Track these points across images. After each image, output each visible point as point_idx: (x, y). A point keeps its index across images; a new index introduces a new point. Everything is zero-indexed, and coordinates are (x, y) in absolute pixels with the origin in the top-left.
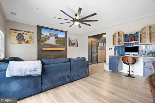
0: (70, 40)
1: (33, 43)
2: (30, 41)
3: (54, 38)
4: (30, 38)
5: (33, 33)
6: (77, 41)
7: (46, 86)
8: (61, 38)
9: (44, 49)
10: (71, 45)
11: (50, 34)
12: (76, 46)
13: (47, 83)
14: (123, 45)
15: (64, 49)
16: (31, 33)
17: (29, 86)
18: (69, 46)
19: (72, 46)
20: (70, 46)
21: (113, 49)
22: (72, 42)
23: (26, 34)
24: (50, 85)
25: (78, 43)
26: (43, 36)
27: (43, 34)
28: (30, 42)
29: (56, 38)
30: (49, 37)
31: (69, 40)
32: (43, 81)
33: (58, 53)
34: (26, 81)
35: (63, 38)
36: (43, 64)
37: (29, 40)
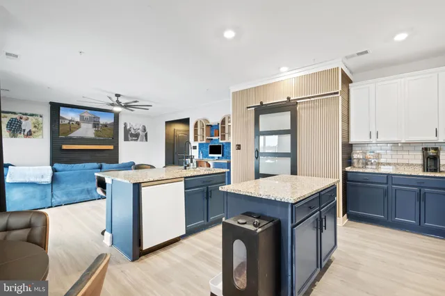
0: (128, 128)
1: (41, 137)
2: (34, 132)
3: (90, 126)
4: (35, 127)
5: (41, 116)
6: (145, 130)
7: (58, 200)
8: (106, 125)
9: (64, 147)
10: (130, 138)
11: (82, 117)
12: (141, 141)
13: (59, 196)
14: (204, 142)
15: (111, 147)
16: (36, 117)
17: (34, 197)
18: (125, 140)
19: (132, 140)
20: (128, 140)
21: (198, 148)
22: (133, 132)
23: (27, 119)
24: (65, 199)
25: (146, 134)
26: (63, 123)
27: (63, 118)
28: (36, 134)
29: (96, 125)
30: (78, 123)
31: (125, 127)
32: (54, 192)
33: (98, 155)
34: (30, 189)
35: (110, 124)
36: (55, 170)
37: (33, 130)
